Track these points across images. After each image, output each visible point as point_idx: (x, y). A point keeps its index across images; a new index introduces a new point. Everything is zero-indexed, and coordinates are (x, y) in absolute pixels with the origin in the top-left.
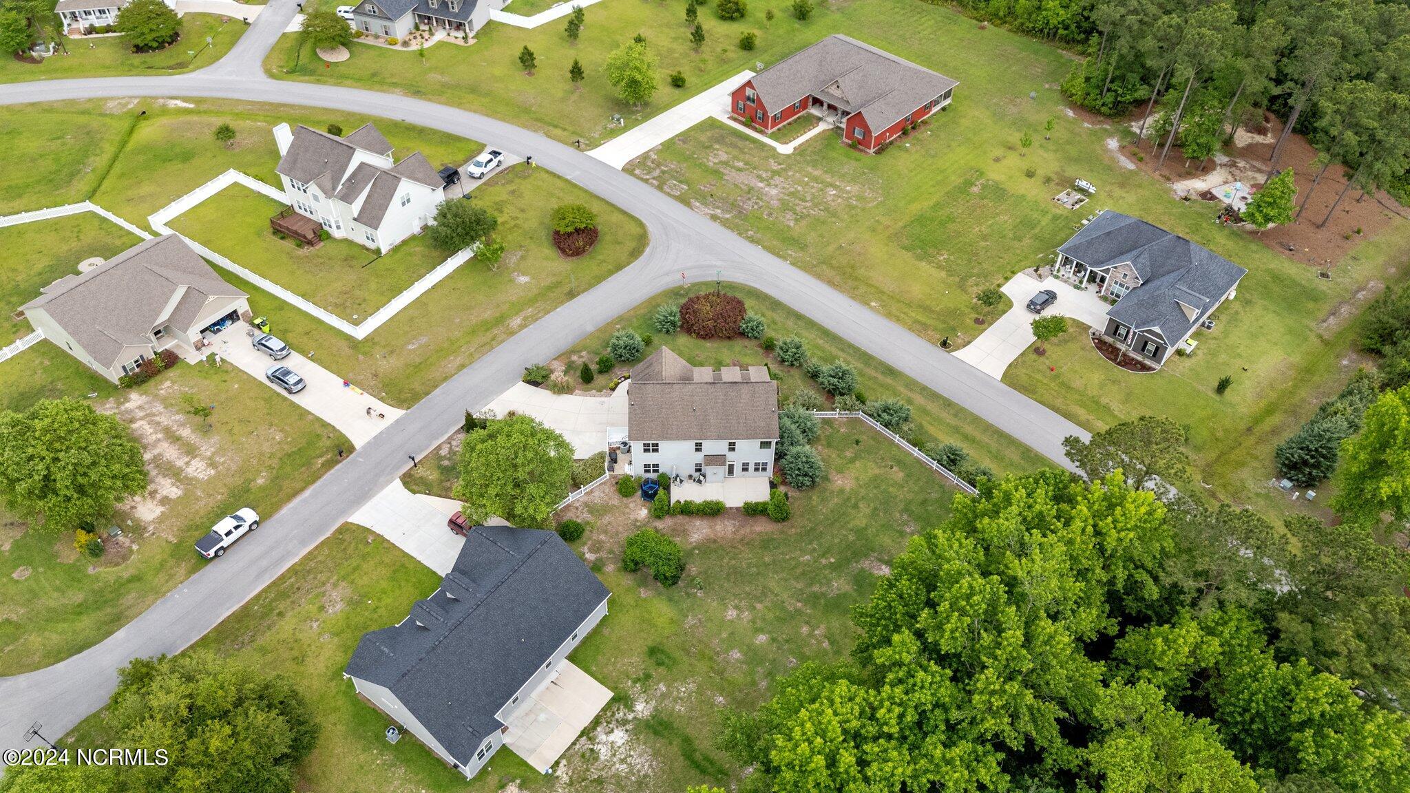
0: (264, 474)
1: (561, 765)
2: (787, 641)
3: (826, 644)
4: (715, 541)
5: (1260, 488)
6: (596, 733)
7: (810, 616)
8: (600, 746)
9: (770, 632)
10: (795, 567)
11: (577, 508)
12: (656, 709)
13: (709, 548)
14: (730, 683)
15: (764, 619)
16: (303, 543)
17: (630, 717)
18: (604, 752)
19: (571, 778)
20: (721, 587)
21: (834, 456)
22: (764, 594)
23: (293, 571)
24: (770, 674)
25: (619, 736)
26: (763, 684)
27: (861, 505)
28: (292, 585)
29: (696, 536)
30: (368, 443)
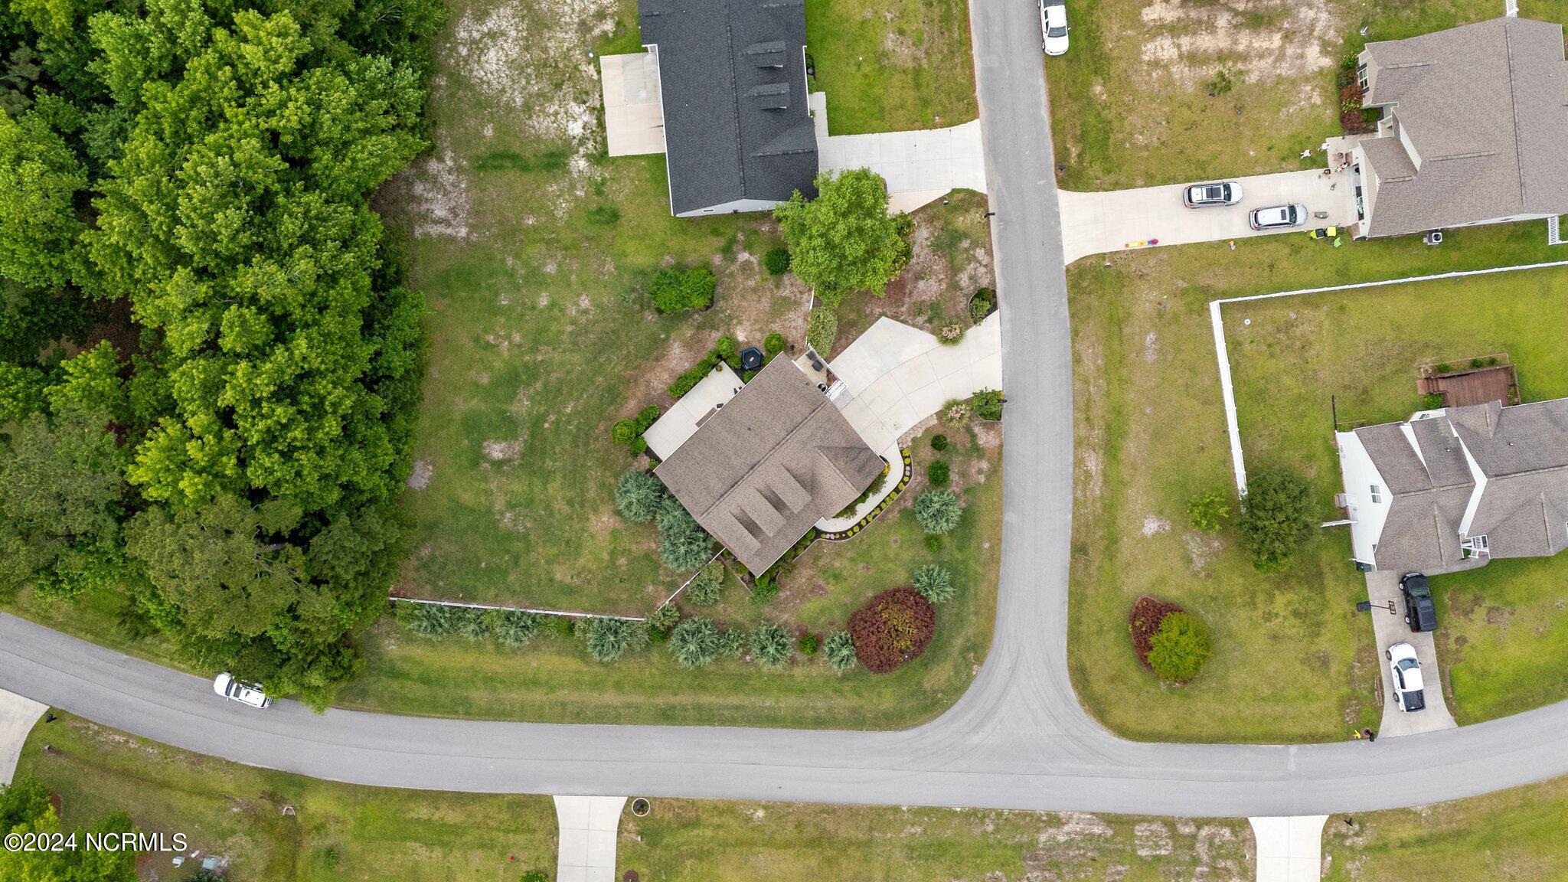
0: (1104, 97)
1: (595, 74)
2: (523, 315)
3: (491, 338)
4: (657, 359)
5: (235, 844)
6: (594, 117)
7: (523, 354)
8: (582, 110)
9: (542, 311)
10: (570, 393)
11: (801, 292)
12: (569, 172)
13: (655, 349)
14: (535, 241)
15: (555, 319)
16: (988, 71)
17: (582, 150)
18: (576, 109)
19: (580, 71)
20: (614, 320)
21: (634, 547)
22: (575, 343)
23: (966, 43)
24: (511, 274)
25: (576, 129)
26: (510, 261)
27: (566, 509)
28: (950, 31)
29: (677, 351)
30: (1057, 204)
